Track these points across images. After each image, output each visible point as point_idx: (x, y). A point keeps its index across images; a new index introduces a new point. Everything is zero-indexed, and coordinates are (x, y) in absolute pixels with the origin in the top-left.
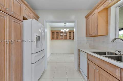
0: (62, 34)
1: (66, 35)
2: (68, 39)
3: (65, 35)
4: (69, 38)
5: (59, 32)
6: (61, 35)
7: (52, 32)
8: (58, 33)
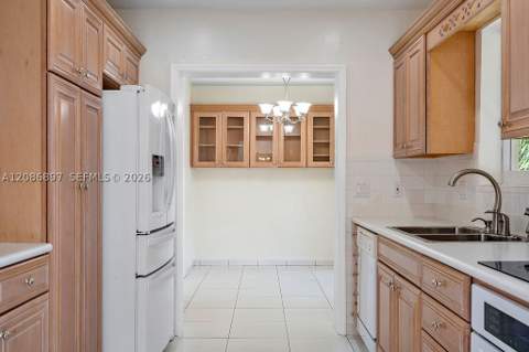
0: (264, 128)
1: (299, 138)
2: (311, 162)
3: (287, 138)
4: (315, 159)
5: (245, 115)
6: (259, 138)
7: (198, 115)
8: (241, 120)
